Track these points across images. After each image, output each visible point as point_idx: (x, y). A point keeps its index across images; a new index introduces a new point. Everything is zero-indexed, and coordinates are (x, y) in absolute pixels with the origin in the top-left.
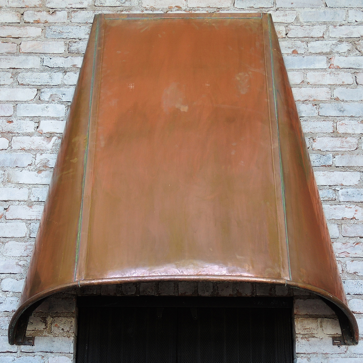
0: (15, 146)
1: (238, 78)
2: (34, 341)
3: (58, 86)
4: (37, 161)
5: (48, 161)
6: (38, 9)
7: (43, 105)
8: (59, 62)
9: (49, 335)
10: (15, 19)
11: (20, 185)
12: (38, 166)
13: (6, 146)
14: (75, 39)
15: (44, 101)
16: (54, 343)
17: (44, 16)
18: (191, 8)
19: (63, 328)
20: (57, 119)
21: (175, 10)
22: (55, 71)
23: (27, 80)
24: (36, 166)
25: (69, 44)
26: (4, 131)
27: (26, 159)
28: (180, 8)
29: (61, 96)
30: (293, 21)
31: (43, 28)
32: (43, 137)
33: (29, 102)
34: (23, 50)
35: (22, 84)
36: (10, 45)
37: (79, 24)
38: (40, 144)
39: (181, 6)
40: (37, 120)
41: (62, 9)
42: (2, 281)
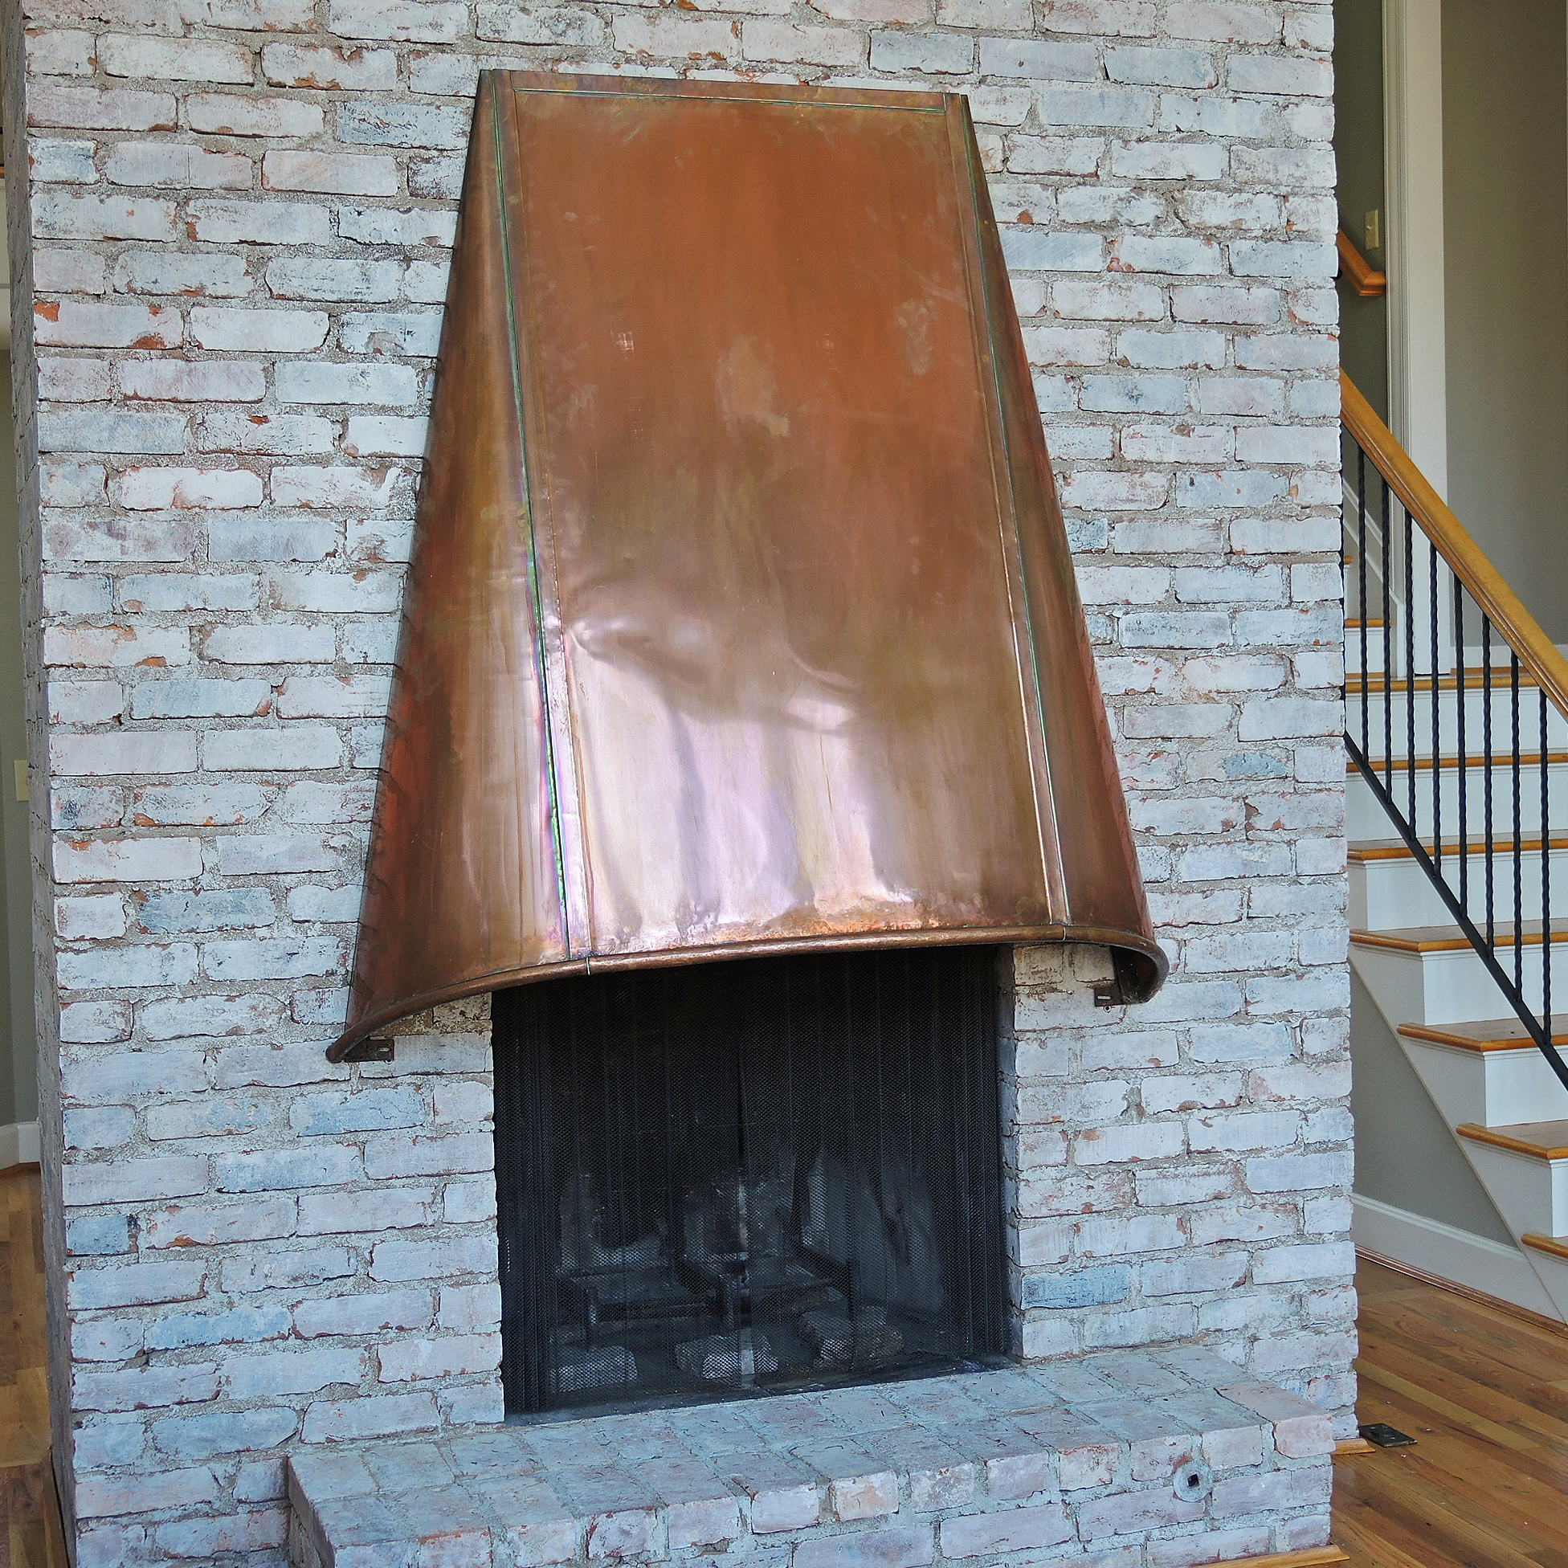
0: (284, 496)
1: (902, 321)
2: (392, 1050)
3: (391, 306)
4: (351, 544)
5: (383, 541)
6: (307, 38)
7: (351, 367)
8: (385, 225)
9: (428, 1029)
10: (238, 72)
11: (310, 617)
12: (355, 557)
13: (257, 497)
14: (424, 148)
15: (352, 353)
16: (442, 1051)
17: (323, 64)
18: (754, 63)
19: (463, 1009)
20: (397, 411)
21: (708, 64)
22: (377, 255)
23: (296, 282)
24: (348, 557)
25: (411, 165)
26: (243, 448)
27: (319, 536)
28: (721, 59)
29: (401, 337)
30: (1021, 119)
31: (327, 107)
32: (359, 469)
33: (309, 355)
34: (273, 182)
35: (282, 297)
36: (228, 161)
37: (435, 100)
38: (353, 488)
39: (725, 53)
40: (339, 415)
41: (381, 45)
42: (291, 894)
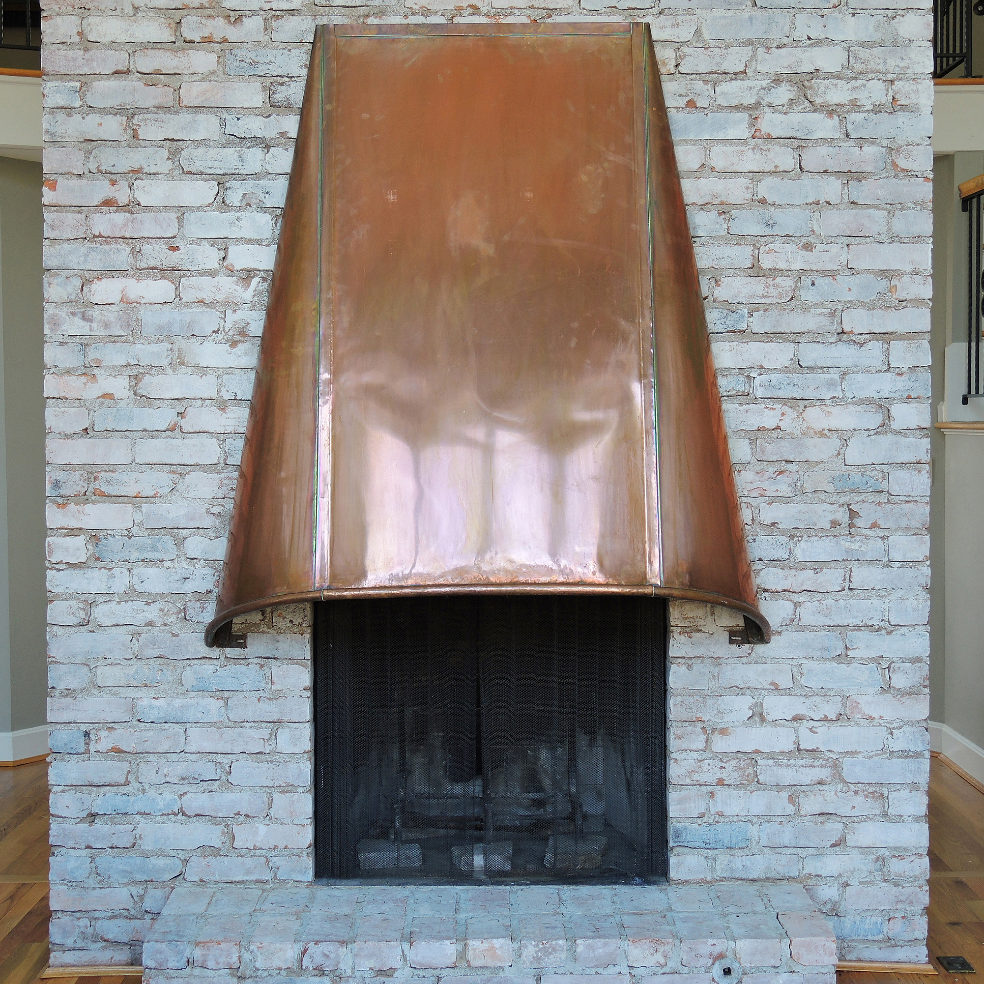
0: (188, 296)
2: (245, 642)
3: (256, 176)
4: (228, 325)
5: (248, 324)
6: (208, 12)
7: (230, 215)
8: (254, 126)
9: (269, 630)
10: (166, 35)
11: (202, 370)
12: (231, 333)
13: (171, 296)
14: (280, 76)
15: (231, 206)
16: (278, 644)
17: (218, 27)
18: (499, 10)
19: (292, 619)
20: (259, 242)
21: (468, 13)
22: (249, 145)
23: (198, 163)
24: (226, 334)
25: (272, 88)
26: (164, 266)
27: (208, 320)
28: (477, 9)
29: (262, 195)
30: (690, 37)
31: (220, 54)
32: (235, 278)
33: (205, 208)
34: (185, 102)
35: (190, 173)
36: (159, 90)
37: (287, 45)
38: (230, 291)
39: (479, 5)
40: (223, 244)
41: (254, 13)
42: (185, 541)
